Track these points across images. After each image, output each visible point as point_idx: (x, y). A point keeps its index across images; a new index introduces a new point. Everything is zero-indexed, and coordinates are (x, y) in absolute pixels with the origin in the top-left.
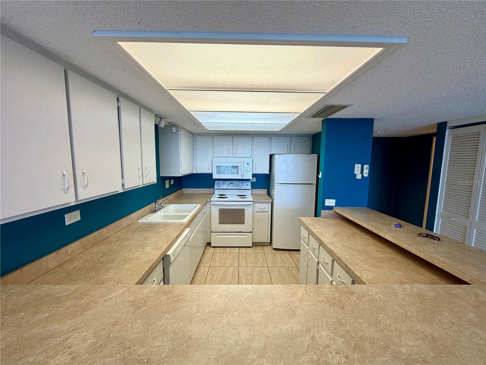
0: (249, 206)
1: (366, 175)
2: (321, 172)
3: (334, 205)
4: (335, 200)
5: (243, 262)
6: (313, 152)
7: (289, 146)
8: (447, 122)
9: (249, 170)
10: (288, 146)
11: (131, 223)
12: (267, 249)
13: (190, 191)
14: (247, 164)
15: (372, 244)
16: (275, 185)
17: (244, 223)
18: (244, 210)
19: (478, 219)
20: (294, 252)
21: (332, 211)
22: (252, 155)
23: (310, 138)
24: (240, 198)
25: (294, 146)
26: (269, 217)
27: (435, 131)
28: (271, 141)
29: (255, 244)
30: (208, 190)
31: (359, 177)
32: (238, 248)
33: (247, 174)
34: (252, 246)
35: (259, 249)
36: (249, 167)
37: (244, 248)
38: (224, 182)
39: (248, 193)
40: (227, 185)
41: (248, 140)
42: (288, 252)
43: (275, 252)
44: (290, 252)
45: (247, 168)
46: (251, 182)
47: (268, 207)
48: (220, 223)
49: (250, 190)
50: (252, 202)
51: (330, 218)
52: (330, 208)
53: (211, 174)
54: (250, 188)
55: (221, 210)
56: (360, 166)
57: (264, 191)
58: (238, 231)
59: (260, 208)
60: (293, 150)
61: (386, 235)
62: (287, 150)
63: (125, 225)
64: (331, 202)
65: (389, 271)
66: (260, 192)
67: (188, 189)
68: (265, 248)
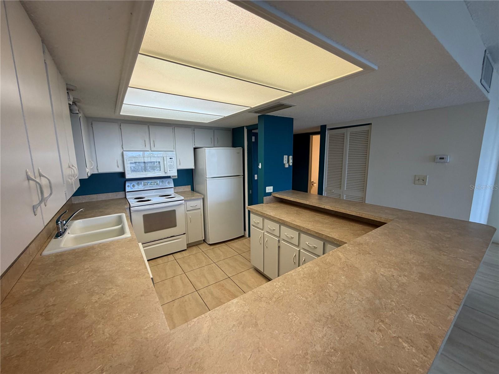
0: (180, 206)
1: (291, 164)
2: (260, 164)
3: (272, 191)
4: (272, 187)
5: (185, 267)
6: (234, 146)
7: (213, 139)
8: (326, 125)
9: (173, 166)
10: (211, 139)
11: (32, 259)
12: (204, 247)
13: (85, 199)
14: (170, 158)
15: (315, 216)
16: (207, 179)
17: (175, 226)
18: (174, 211)
19: (346, 188)
20: (229, 243)
21: (271, 197)
22: (174, 148)
23: (230, 131)
24: (167, 198)
25: (217, 139)
26: (201, 214)
27: (319, 130)
28: (194, 133)
29: (190, 246)
30: (115, 195)
31: (287, 166)
32: (171, 255)
33: (171, 170)
34: (186, 248)
35: (195, 250)
36: (172, 162)
37: (178, 253)
38: (139, 182)
39: (171, 192)
40: (144, 185)
41: (168, 131)
42: (224, 244)
43: (212, 247)
44: (227, 243)
45: (171, 164)
46: (173, 179)
47: (199, 203)
48: (146, 232)
49: (173, 189)
50: (183, 201)
51: (270, 203)
52: (270, 194)
53: (123, 174)
54: (173, 186)
55: (145, 217)
56: (287, 156)
57: (188, 188)
58: (170, 236)
59: (191, 205)
60: (216, 143)
61: (326, 206)
62: (210, 142)
63: (25, 265)
64: (269, 189)
65: (341, 229)
66: (184, 189)
67: (81, 196)
68: (201, 246)
